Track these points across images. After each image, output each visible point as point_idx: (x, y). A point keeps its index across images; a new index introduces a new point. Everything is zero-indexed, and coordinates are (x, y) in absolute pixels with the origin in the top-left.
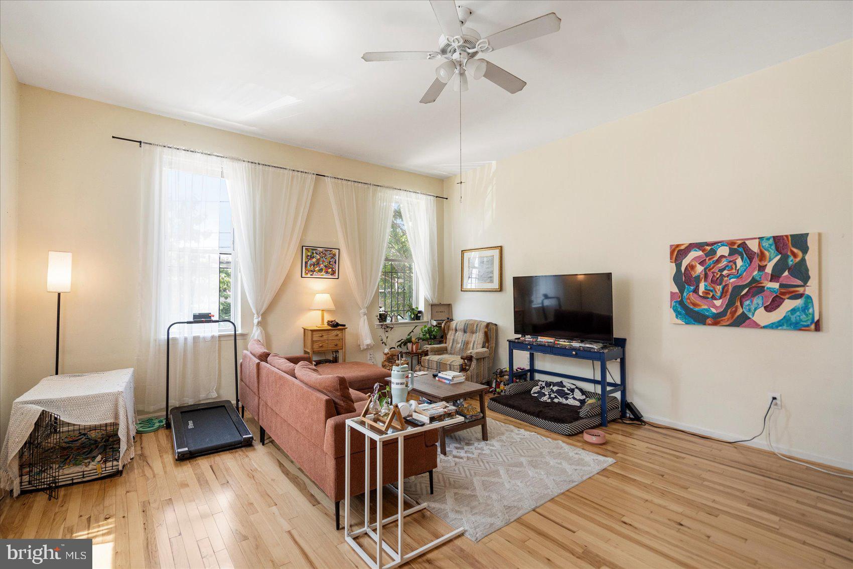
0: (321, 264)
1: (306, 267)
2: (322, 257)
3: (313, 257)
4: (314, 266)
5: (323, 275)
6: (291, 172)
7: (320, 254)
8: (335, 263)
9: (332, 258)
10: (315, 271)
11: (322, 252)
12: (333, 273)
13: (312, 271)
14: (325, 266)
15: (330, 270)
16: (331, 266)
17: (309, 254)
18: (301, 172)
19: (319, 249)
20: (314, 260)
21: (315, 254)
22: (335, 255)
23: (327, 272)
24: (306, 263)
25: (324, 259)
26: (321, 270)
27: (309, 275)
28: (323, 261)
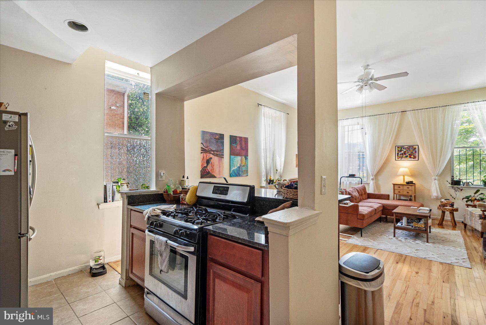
0: (406, 154)
1: (398, 155)
2: (407, 150)
3: (402, 151)
4: (402, 155)
5: (408, 159)
6: (387, 115)
7: (406, 149)
8: (416, 152)
9: (413, 150)
10: (403, 157)
11: (407, 148)
12: (415, 157)
13: (401, 157)
14: (409, 154)
15: (412, 156)
16: (413, 154)
17: (399, 149)
18: (393, 113)
19: (405, 146)
20: (402, 152)
21: (403, 149)
22: (415, 149)
23: (410, 157)
24: (398, 154)
25: (409, 151)
26: (407, 157)
27: (399, 159)
28: (408, 152)
